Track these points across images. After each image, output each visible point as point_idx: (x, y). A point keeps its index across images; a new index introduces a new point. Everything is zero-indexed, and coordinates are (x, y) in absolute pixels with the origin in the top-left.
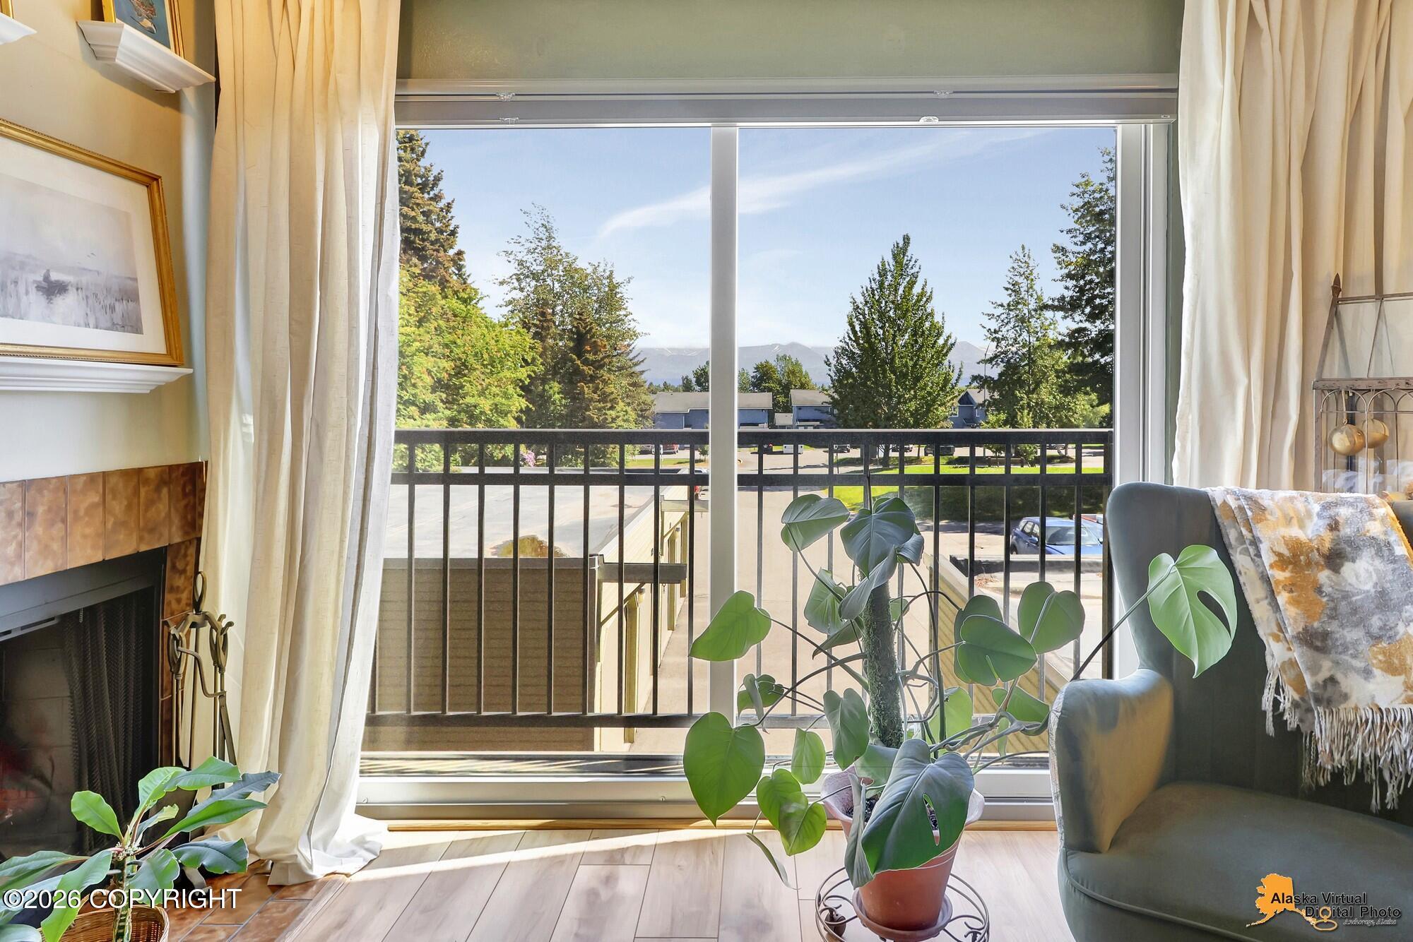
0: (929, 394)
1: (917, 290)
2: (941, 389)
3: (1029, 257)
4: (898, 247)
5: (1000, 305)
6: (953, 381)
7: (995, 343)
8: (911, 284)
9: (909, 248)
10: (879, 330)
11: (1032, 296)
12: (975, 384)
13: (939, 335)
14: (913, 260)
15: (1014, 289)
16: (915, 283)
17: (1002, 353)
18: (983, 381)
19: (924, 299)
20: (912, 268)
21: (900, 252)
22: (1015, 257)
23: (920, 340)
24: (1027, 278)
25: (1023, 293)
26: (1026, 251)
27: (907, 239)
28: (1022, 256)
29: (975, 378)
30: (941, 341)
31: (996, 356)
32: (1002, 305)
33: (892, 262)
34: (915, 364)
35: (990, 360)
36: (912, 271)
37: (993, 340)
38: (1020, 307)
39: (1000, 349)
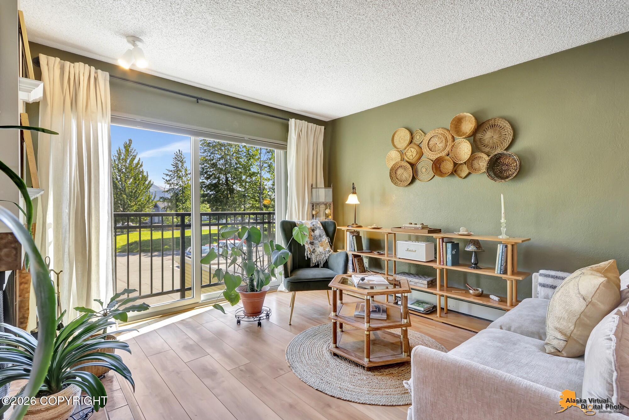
0: (142, 203)
1: (136, 161)
2: (147, 202)
3: (182, 155)
4: (126, 144)
5: (170, 171)
6: (152, 199)
7: (169, 185)
8: (133, 159)
9: (131, 145)
10: (118, 177)
11: (183, 168)
12: (161, 200)
13: (146, 180)
14: (134, 150)
15: (176, 166)
16: (134, 159)
17: (172, 189)
18: (164, 199)
19: (139, 166)
20: (133, 153)
21: (127, 147)
22: (176, 154)
23: (138, 182)
24: (181, 162)
25: (180, 168)
26: (181, 152)
27: (130, 141)
28: (179, 154)
29: (161, 198)
30: (147, 183)
31: (169, 190)
32: (171, 171)
33: (124, 150)
34: (136, 191)
35: (167, 191)
36: (133, 154)
37: (168, 184)
38: (178, 172)
39: (171, 187)
